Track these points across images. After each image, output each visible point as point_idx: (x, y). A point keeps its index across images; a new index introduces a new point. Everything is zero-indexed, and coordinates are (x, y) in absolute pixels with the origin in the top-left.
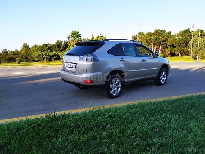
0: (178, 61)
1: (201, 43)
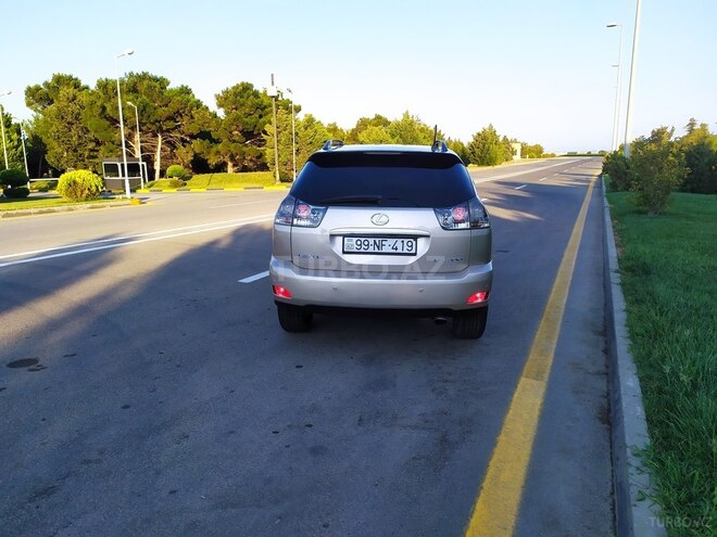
0: (242, 189)
1: (300, 134)
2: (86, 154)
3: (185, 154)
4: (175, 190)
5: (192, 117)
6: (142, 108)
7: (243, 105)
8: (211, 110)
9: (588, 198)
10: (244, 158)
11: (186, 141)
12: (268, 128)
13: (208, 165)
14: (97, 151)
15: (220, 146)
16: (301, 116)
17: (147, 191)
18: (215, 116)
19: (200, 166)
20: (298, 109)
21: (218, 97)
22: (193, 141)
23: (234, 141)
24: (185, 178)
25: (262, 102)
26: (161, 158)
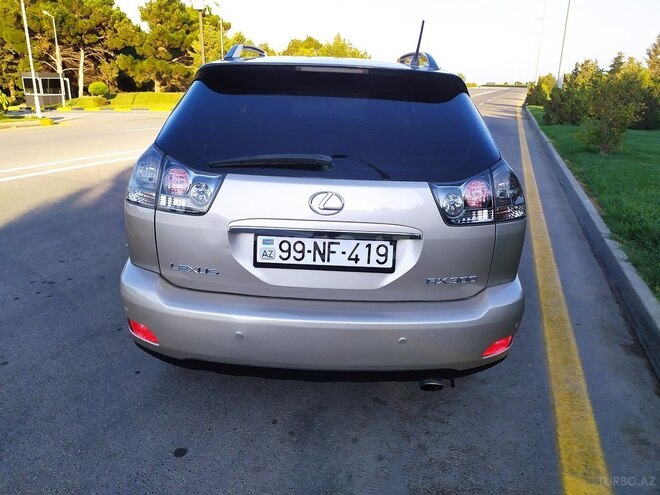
2: (4, 67)
3: (110, 71)
4: (98, 109)
5: (116, 31)
6: (60, 19)
7: (168, 18)
8: (134, 24)
9: (522, 131)
10: (171, 77)
11: (111, 57)
12: (195, 45)
13: (135, 83)
14: (16, 64)
15: (145, 62)
16: (231, 34)
17: (69, 109)
18: (139, 30)
19: (125, 84)
20: (227, 27)
21: (141, 9)
22: (118, 57)
23: (161, 58)
24: (109, 96)
25: (189, 16)
26: (85, 74)
